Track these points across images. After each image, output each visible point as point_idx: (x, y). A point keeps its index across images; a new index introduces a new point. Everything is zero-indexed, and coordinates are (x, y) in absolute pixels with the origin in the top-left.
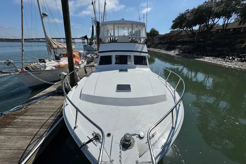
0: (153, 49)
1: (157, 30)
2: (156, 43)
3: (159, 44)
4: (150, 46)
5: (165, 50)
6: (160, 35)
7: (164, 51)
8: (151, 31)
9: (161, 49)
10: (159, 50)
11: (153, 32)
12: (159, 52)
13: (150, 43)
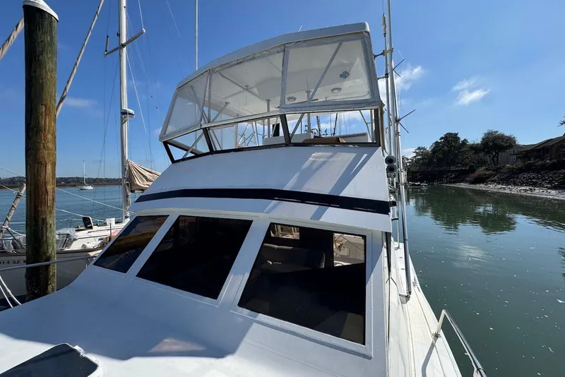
0: (500, 186)
1: (507, 134)
2: (509, 168)
3: (521, 170)
4: (489, 178)
5: (554, 188)
6: (519, 147)
7: (553, 192)
8: (483, 139)
9: (535, 184)
10: (526, 190)
11: (493, 141)
12: (526, 196)
13: (487, 170)
